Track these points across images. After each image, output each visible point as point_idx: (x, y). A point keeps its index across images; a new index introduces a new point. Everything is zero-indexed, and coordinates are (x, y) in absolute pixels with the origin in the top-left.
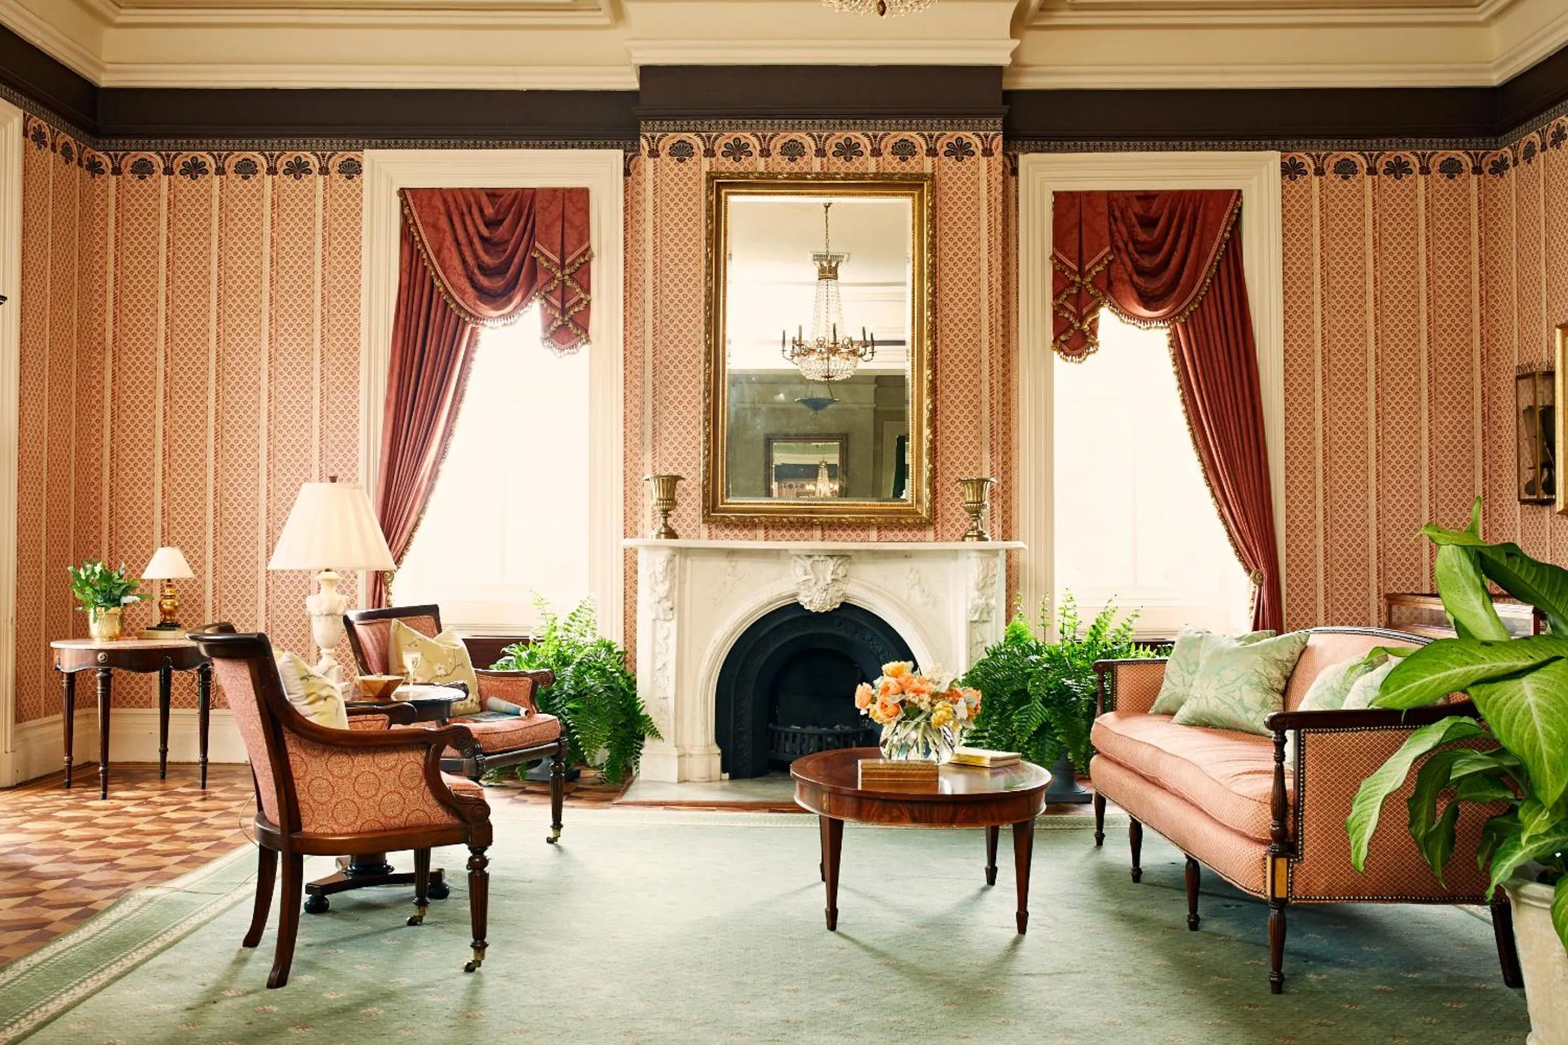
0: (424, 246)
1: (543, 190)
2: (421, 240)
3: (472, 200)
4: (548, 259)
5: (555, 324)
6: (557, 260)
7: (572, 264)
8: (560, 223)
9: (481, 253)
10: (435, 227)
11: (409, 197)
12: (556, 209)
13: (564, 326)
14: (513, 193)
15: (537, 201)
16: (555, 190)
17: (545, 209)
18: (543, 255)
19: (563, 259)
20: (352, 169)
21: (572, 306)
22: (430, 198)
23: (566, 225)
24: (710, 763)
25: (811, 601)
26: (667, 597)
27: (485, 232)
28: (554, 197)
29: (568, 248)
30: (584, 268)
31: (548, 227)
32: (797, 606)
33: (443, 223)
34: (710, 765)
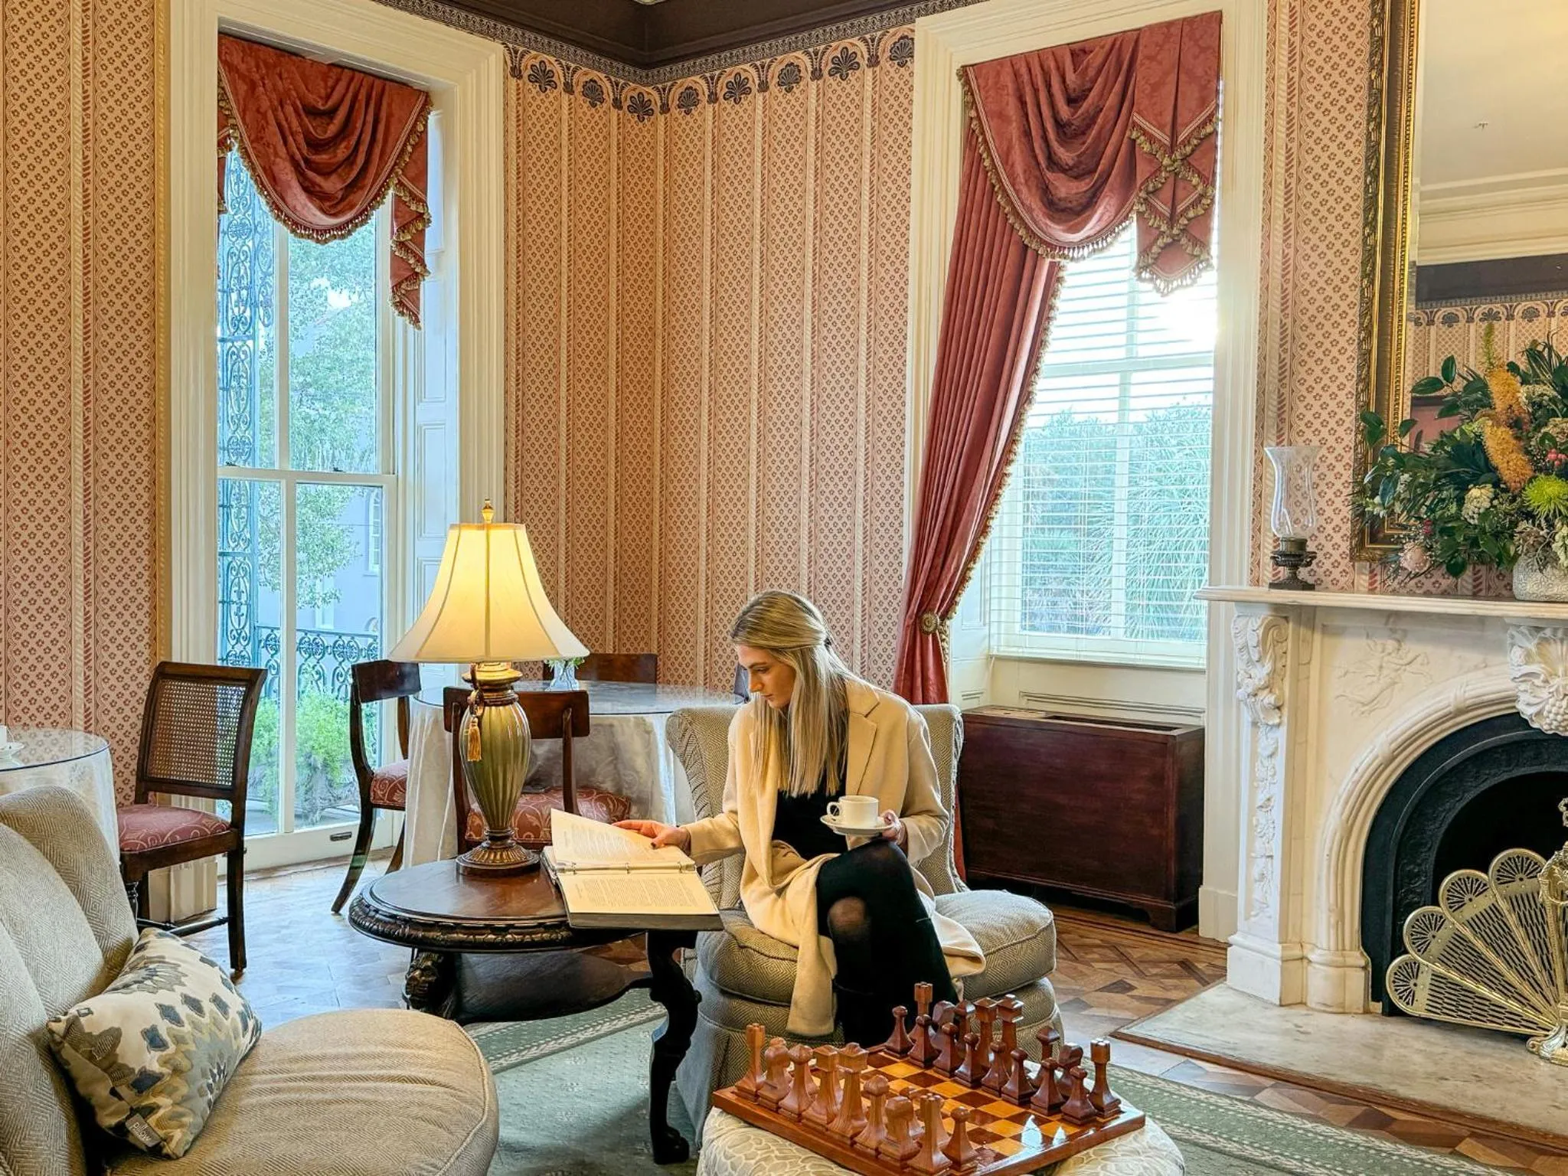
0: (988, 149)
1: (1151, 28)
2: (985, 141)
3: (1052, 65)
4: (1151, 139)
5: (1160, 242)
6: (1166, 140)
7: (1187, 141)
8: (1173, 77)
9: (1055, 145)
10: (1001, 116)
11: (972, 76)
12: (1168, 57)
13: (1175, 241)
14: (1110, 40)
15: (1141, 48)
16: (1169, 25)
17: (1151, 58)
18: (1145, 133)
19: (1174, 135)
20: (903, 52)
21: (1187, 209)
22: (998, 74)
23: (1183, 77)
24: (1343, 979)
25: (1539, 714)
26: (1268, 687)
27: (1065, 111)
28: (1167, 37)
29: (1183, 115)
30: (1205, 144)
31: (1155, 87)
32: (1516, 720)
33: (1012, 109)
34: (1342, 983)
